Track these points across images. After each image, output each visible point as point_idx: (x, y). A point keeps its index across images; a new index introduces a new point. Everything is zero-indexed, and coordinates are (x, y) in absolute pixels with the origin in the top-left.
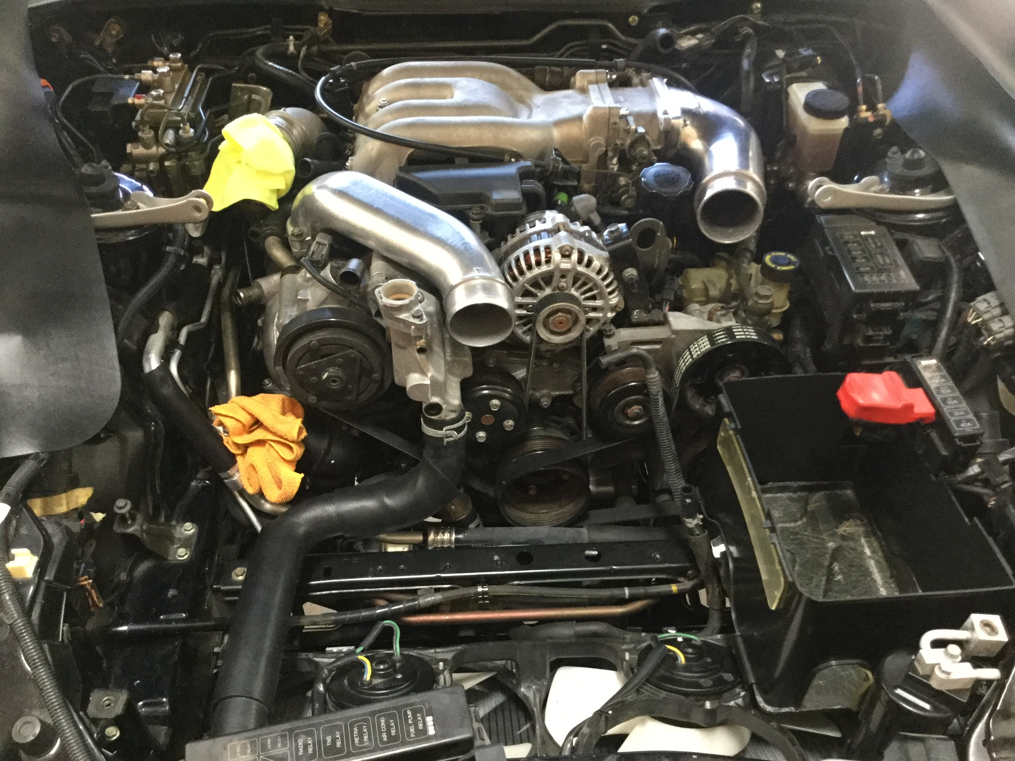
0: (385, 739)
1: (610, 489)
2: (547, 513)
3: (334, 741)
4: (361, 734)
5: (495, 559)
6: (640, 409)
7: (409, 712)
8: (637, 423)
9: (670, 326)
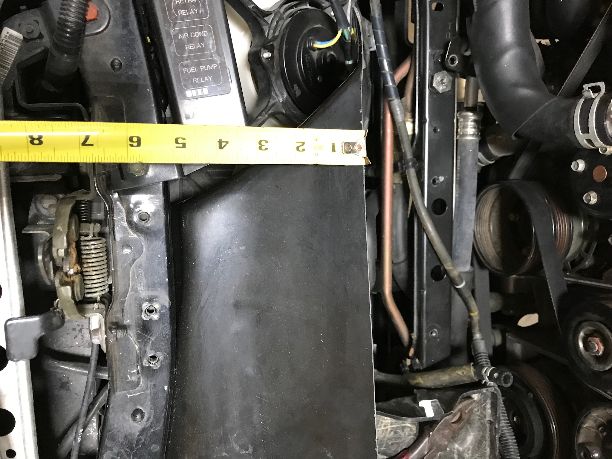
1: (511, 289)
2: (490, 230)
4: (186, 6)
5: (440, 178)
6: (598, 352)
7: (214, 66)
8: (581, 345)
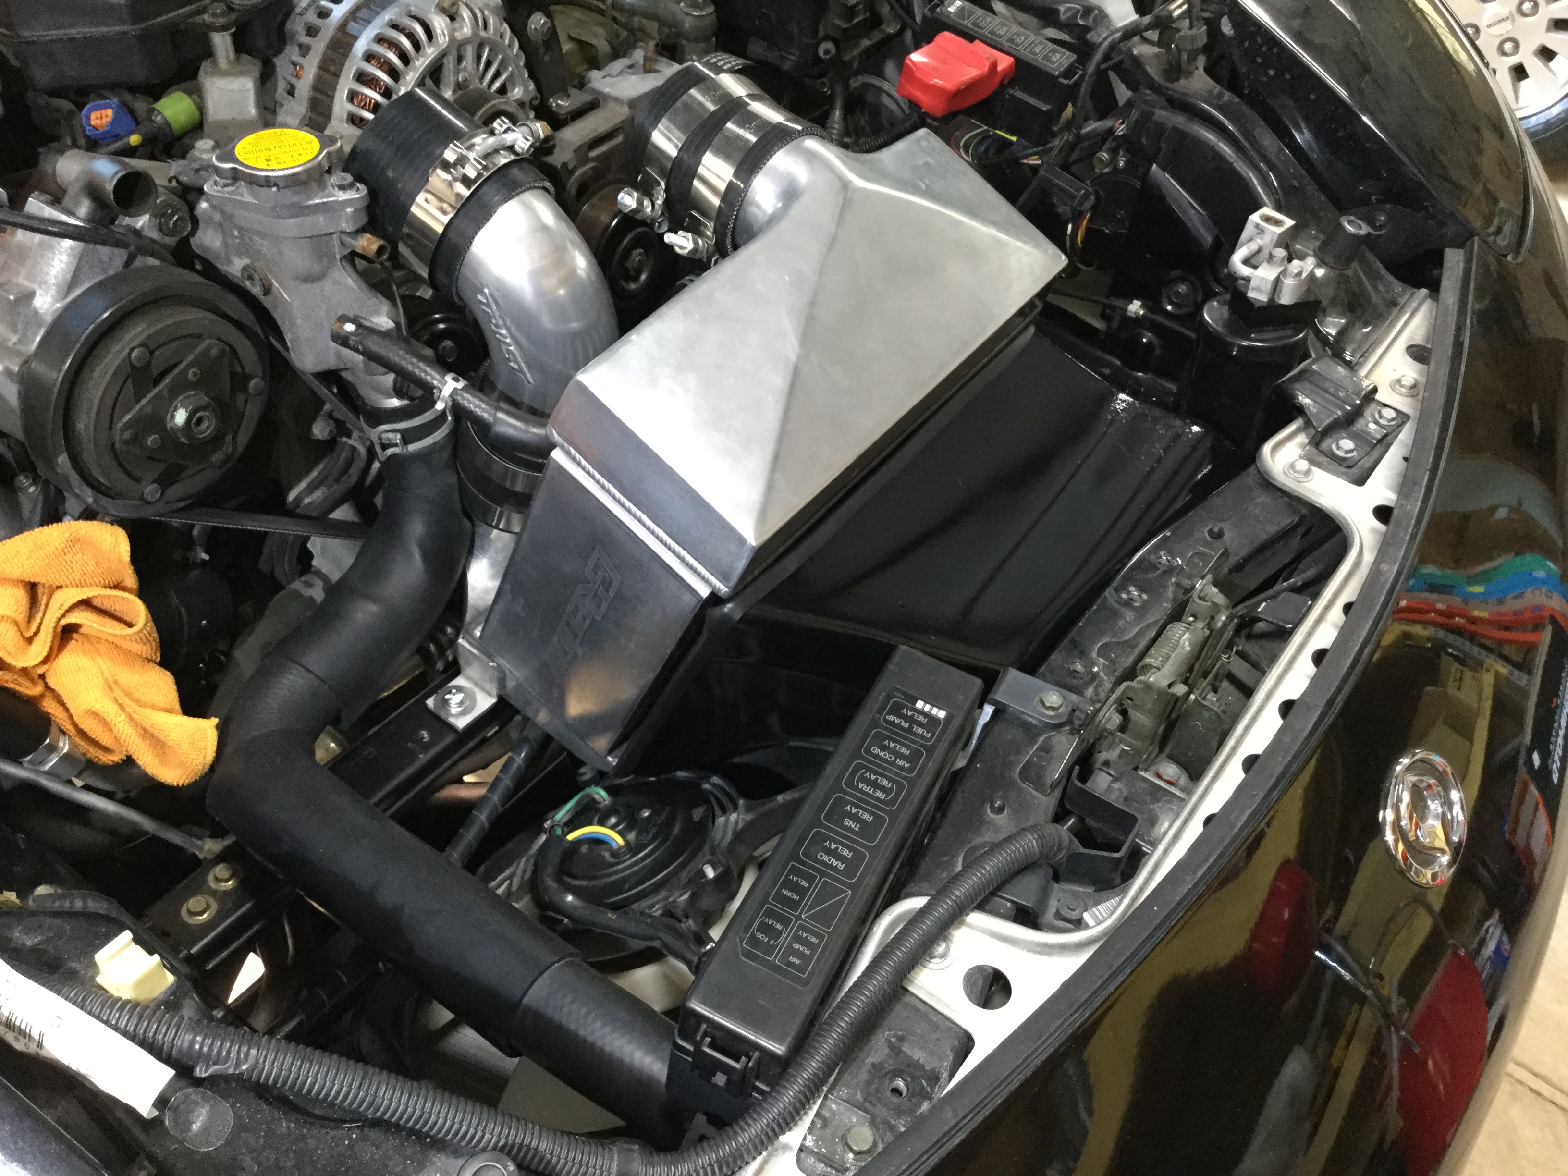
0: (907, 765)
3: (856, 818)
4: (875, 785)
7: (891, 718)
9: (616, 100)
